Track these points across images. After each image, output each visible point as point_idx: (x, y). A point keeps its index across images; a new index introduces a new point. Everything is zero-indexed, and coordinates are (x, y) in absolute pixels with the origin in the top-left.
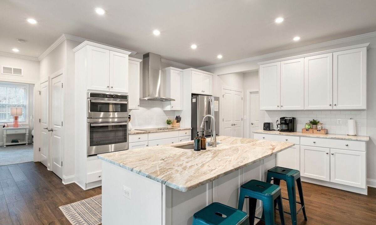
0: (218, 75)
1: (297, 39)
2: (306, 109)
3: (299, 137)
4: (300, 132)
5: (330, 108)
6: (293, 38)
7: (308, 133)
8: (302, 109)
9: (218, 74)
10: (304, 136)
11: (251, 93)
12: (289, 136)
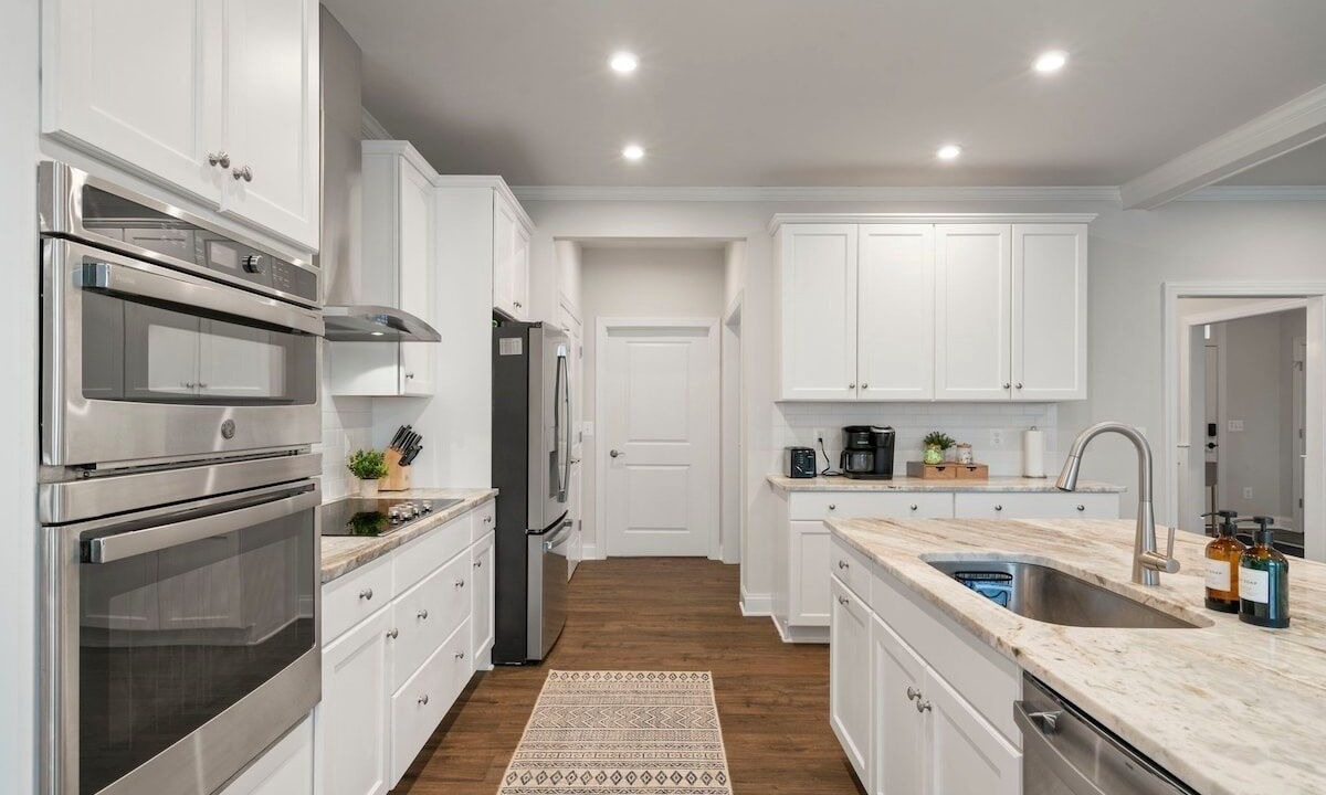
0: (555, 239)
1: (949, 153)
2: (940, 397)
3: (951, 495)
4: (901, 476)
5: (1004, 396)
6: (936, 150)
7: (943, 479)
8: (927, 396)
9: (557, 235)
10: (967, 491)
11: (610, 330)
12: (921, 494)
